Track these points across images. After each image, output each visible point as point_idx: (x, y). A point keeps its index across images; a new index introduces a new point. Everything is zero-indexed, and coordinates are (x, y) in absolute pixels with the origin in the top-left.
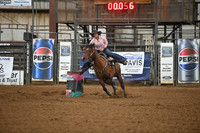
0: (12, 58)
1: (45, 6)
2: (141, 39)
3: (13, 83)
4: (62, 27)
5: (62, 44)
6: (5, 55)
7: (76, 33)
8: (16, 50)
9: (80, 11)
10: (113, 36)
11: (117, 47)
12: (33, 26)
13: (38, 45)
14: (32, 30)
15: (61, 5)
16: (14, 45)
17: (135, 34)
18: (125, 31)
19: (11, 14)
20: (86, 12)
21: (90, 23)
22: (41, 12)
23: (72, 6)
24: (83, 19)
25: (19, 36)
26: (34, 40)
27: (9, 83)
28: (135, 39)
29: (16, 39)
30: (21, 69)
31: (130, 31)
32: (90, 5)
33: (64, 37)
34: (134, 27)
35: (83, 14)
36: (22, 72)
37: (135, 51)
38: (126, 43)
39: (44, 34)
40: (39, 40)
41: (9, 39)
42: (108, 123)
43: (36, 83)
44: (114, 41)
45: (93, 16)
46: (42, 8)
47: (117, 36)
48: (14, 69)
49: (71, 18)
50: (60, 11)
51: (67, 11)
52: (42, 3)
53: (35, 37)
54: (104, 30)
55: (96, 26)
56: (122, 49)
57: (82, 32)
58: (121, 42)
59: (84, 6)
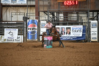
0: (17, 29)
1: (33, 3)
2: (81, 19)
3: (18, 42)
4: (41, 14)
5: (41, 22)
6: (14, 28)
7: (48, 16)
8: (19, 25)
9: (50, 6)
10: (67, 18)
11: (69, 23)
12: (27, 14)
13: (30, 23)
15: (41, 3)
16: (18, 23)
17: (78, 17)
18: (73, 15)
19: (16, 8)
20: (53, 6)
21: (55, 12)
22: (31, 6)
23: (46, 3)
24: (52, 10)
25: (21, 19)
26: (28, 20)
27: (16, 42)
28: (78, 19)
29: (19, 20)
30: (22, 35)
31: (75, 15)
32: (56, 3)
33: (43, 18)
34: (77, 13)
35: (52, 7)
36: (22, 36)
37: (78, 25)
38: (73, 21)
39: (33, 17)
40: (30, 20)
41: (16, 20)
42: (65, 61)
43: (29, 42)
44: (67, 20)
45: (57, 8)
46: (32, 4)
47: (69, 18)
48: (18, 35)
49: (46, 9)
50: (41, 6)
51: (44, 6)
52: (32, 2)
53: (28, 19)
54: (62, 15)
55: (59, 13)
56: (72, 24)
57: (51, 16)
58: (71, 21)
59: (52, 3)
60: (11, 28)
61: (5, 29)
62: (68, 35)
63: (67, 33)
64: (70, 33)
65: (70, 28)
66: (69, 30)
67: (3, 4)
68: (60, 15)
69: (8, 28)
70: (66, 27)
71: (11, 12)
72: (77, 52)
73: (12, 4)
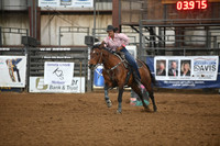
0: (72, 64)
1: (108, 6)
2: (215, 41)
3: (74, 91)
4: (126, 30)
6: (65, 60)
7: (141, 35)
8: (76, 55)
9: (146, 12)
10: (183, 38)
11: (187, 51)
12: (94, 29)
14: (94, 33)
15: (125, 6)
16: (75, 50)
17: (208, 36)
18: (196, 33)
19: (71, 17)
20: (153, 13)
21: (157, 25)
22: (103, 13)
23: (137, 6)
24: (149, 21)
25: (80, 40)
27: (69, 91)
28: (208, 42)
29: (76, 44)
30: (82, 75)
31: (202, 33)
32: (157, 5)
34: (206, 29)
35: (149, 14)
36: (83, 79)
37: (208, 54)
38: (197, 46)
41: (69, 43)
43: (98, 91)
44: (183, 44)
45: (160, 17)
46: (104, 9)
47: (187, 39)
48: (75, 75)
49: (135, 20)
50: (125, 12)
51: (131, 12)
52: (104, 4)
53: (97, 41)
54: (173, 33)
55: (164, 27)
56: (193, 52)
57: (148, 34)
58: (191, 45)
59: (150, 6)
60: (59, 60)
61: (46, 63)
62: (184, 77)
63: (182, 73)
64: (189, 73)
65: (189, 62)
66: (187, 66)
67: (43, 9)
68: (168, 32)
69: (53, 60)
70: (179, 58)
71: (59, 26)
72: (206, 115)
73: (62, 8)
